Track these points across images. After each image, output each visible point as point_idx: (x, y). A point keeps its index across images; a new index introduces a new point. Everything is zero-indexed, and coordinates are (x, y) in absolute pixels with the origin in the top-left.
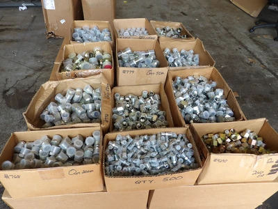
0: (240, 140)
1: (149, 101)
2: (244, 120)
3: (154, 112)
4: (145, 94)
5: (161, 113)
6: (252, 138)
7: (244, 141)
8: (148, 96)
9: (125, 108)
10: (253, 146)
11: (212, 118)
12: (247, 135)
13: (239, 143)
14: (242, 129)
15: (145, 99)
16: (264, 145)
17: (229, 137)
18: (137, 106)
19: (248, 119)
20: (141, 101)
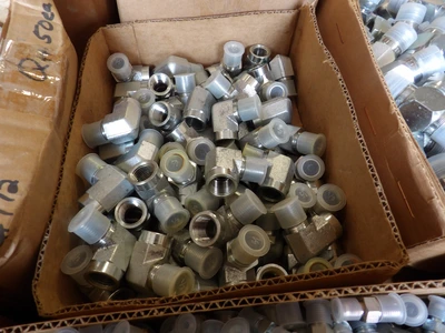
1: (250, 89)
3: (275, 140)
4: (234, 57)
5: (307, 140)
8: (247, 65)
9: (145, 123)
15: (233, 75)
18: (198, 113)
20: (218, 84)
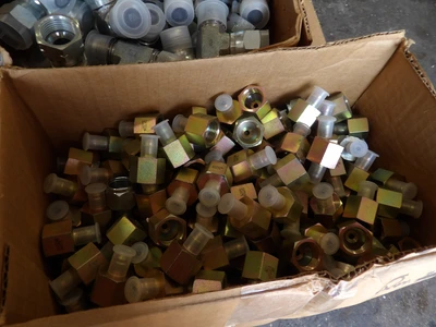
0: (275, 141)
2: (304, 42)
6: (328, 127)
7: (293, 144)
10: (327, 171)
11: (178, 33)
12: (307, 117)
13: (268, 157)
14: (293, 84)
16: (370, 157)
17: (229, 130)
19: (330, 38)
